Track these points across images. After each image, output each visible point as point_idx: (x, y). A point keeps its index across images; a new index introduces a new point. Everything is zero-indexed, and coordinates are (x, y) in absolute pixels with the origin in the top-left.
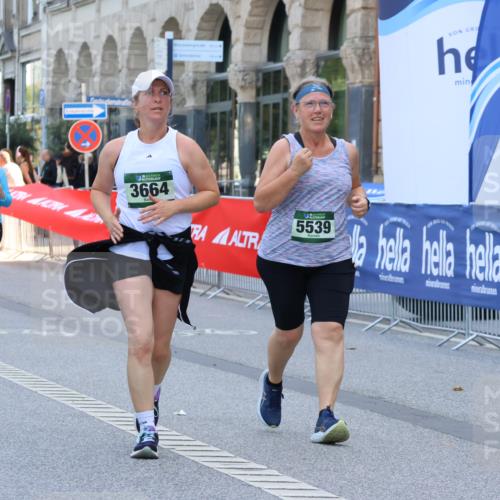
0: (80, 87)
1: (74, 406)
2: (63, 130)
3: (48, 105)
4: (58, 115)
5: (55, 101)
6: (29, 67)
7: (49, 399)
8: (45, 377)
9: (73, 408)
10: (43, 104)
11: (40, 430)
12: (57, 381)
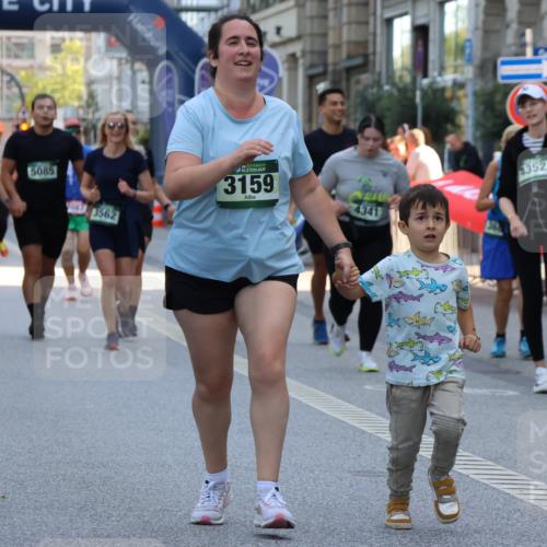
0: (523, 35)
1: (522, 497)
2: (498, 98)
3: (477, 61)
4: (490, 75)
5: (488, 55)
6: (449, 7)
7: (487, 487)
8: (479, 456)
9: (521, 501)
10: (470, 60)
11: (475, 531)
12: (496, 460)
